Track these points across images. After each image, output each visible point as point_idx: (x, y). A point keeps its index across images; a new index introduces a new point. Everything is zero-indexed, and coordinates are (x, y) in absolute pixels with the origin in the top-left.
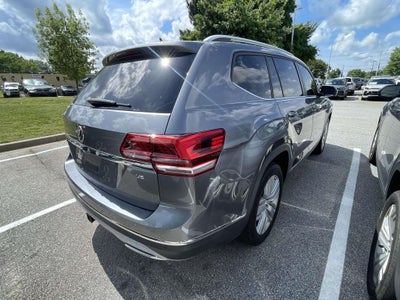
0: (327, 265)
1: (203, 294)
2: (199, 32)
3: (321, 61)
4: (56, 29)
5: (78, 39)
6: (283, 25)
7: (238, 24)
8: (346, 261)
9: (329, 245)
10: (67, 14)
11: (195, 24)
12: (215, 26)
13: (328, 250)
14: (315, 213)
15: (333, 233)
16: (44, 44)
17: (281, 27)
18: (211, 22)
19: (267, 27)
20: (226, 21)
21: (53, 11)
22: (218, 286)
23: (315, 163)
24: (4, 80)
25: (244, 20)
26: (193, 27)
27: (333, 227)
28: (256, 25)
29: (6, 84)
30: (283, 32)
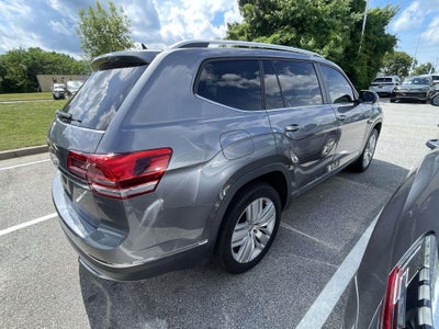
0: (312, 307)
1: (163, 319)
2: (248, 25)
3: (404, 54)
4: (99, 28)
5: (119, 38)
6: (352, 11)
7: (294, 13)
8: (337, 305)
9: (326, 283)
10: (109, 13)
11: (245, 16)
12: (267, 16)
13: (321, 289)
14: (325, 244)
15: (336, 270)
16: (88, 45)
17: (349, 13)
18: (262, 13)
19: (331, 15)
20: (280, 10)
21: (96, 10)
22: (182, 312)
23: (352, 183)
24: (55, 81)
25: (301, 8)
26: (243, 18)
27: (340, 263)
28: (316, 13)
29: (56, 85)
30: (351, 20)
